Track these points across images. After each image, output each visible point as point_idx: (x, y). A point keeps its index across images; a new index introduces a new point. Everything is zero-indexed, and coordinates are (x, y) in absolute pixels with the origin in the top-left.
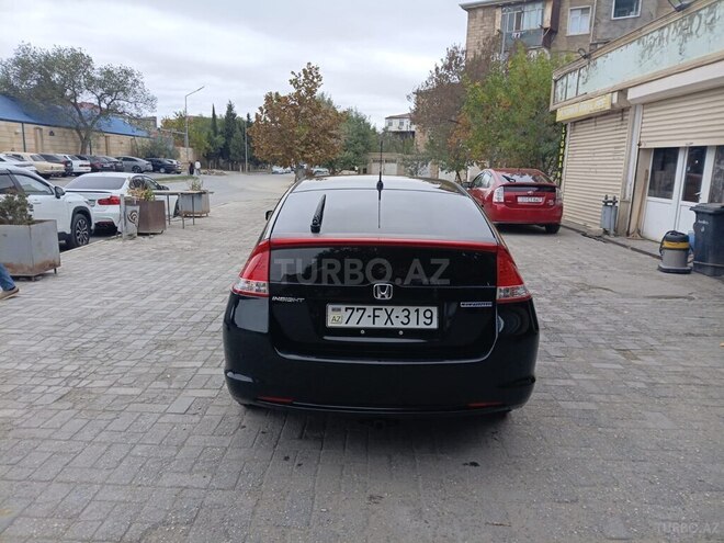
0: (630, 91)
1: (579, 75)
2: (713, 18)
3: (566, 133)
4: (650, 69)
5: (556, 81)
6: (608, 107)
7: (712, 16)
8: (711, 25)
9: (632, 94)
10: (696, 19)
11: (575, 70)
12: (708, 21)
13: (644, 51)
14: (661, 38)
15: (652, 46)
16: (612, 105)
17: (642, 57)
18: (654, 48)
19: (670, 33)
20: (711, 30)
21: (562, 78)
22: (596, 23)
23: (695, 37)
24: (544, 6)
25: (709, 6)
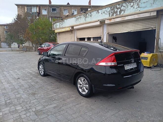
0: (74, 27)
1: (60, 23)
2: (91, 15)
3: (57, 35)
4: (78, 23)
5: (53, 24)
6: (69, 30)
7: (91, 14)
8: (91, 16)
9: (75, 28)
10: (88, 15)
11: (59, 22)
12: (90, 15)
13: (77, 19)
14: (80, 17)
15: (78, 19)
16: (70, 30)
17: (76, 20)
18: (79, 19)
19: (82, 16)
20: (91, 17)
21: (55, 23)
22: (48, 13)
23: (88, 18)
24: (37, 7)
25: (90, 13)
